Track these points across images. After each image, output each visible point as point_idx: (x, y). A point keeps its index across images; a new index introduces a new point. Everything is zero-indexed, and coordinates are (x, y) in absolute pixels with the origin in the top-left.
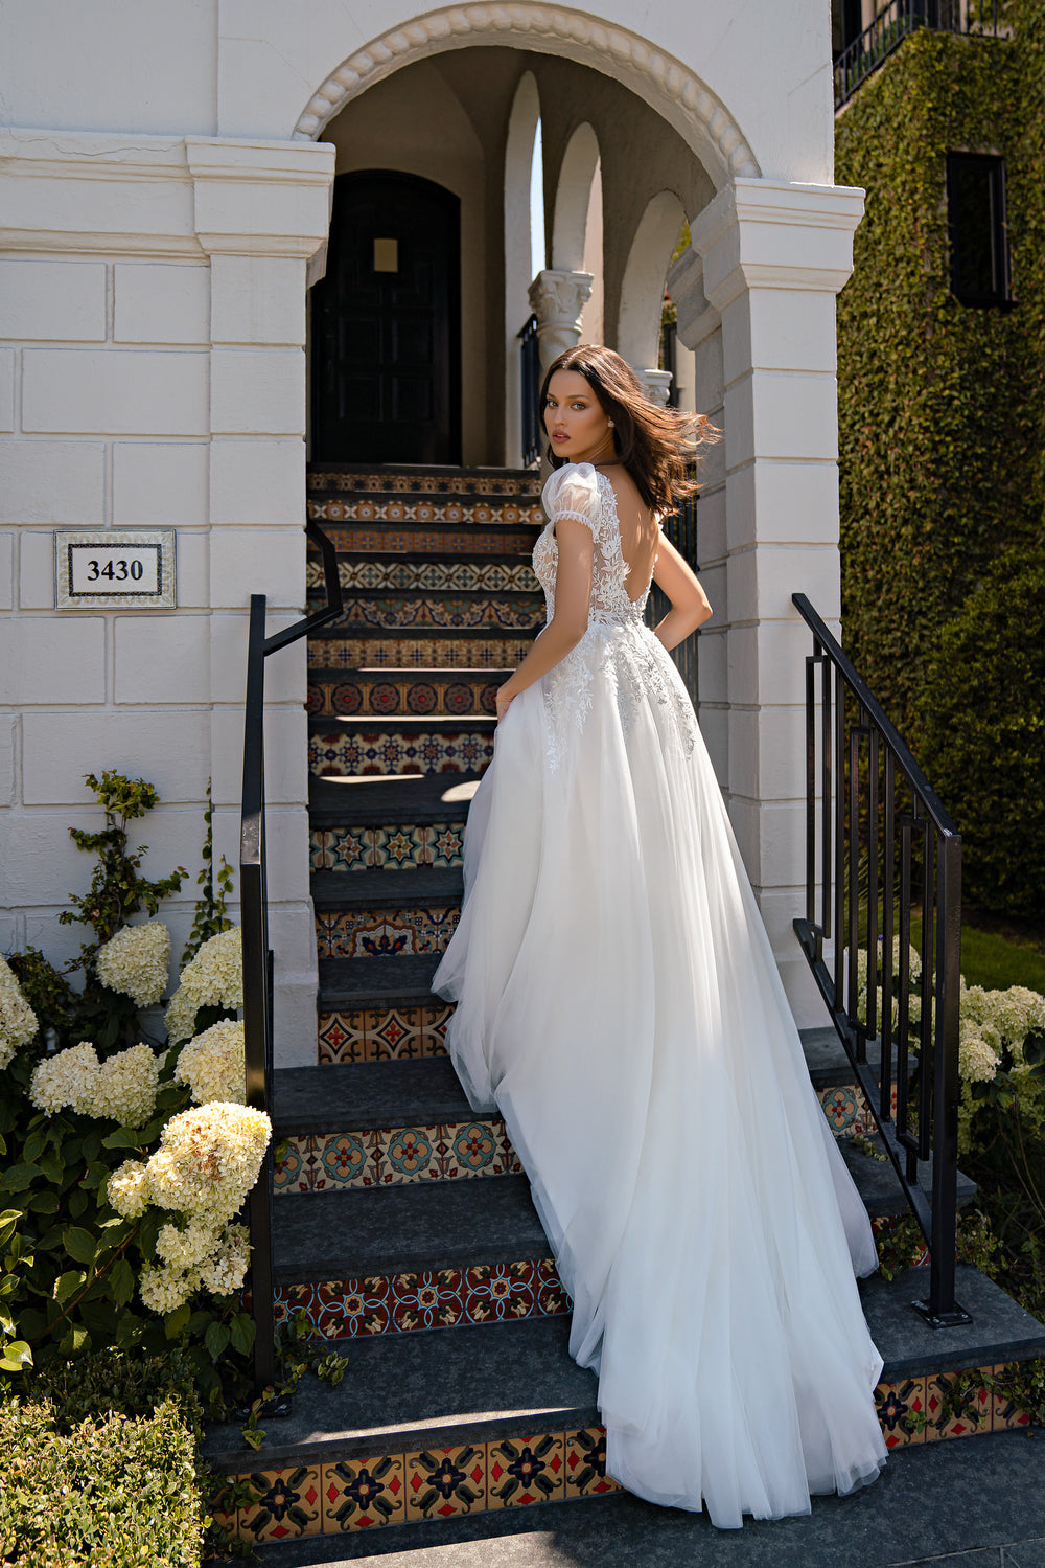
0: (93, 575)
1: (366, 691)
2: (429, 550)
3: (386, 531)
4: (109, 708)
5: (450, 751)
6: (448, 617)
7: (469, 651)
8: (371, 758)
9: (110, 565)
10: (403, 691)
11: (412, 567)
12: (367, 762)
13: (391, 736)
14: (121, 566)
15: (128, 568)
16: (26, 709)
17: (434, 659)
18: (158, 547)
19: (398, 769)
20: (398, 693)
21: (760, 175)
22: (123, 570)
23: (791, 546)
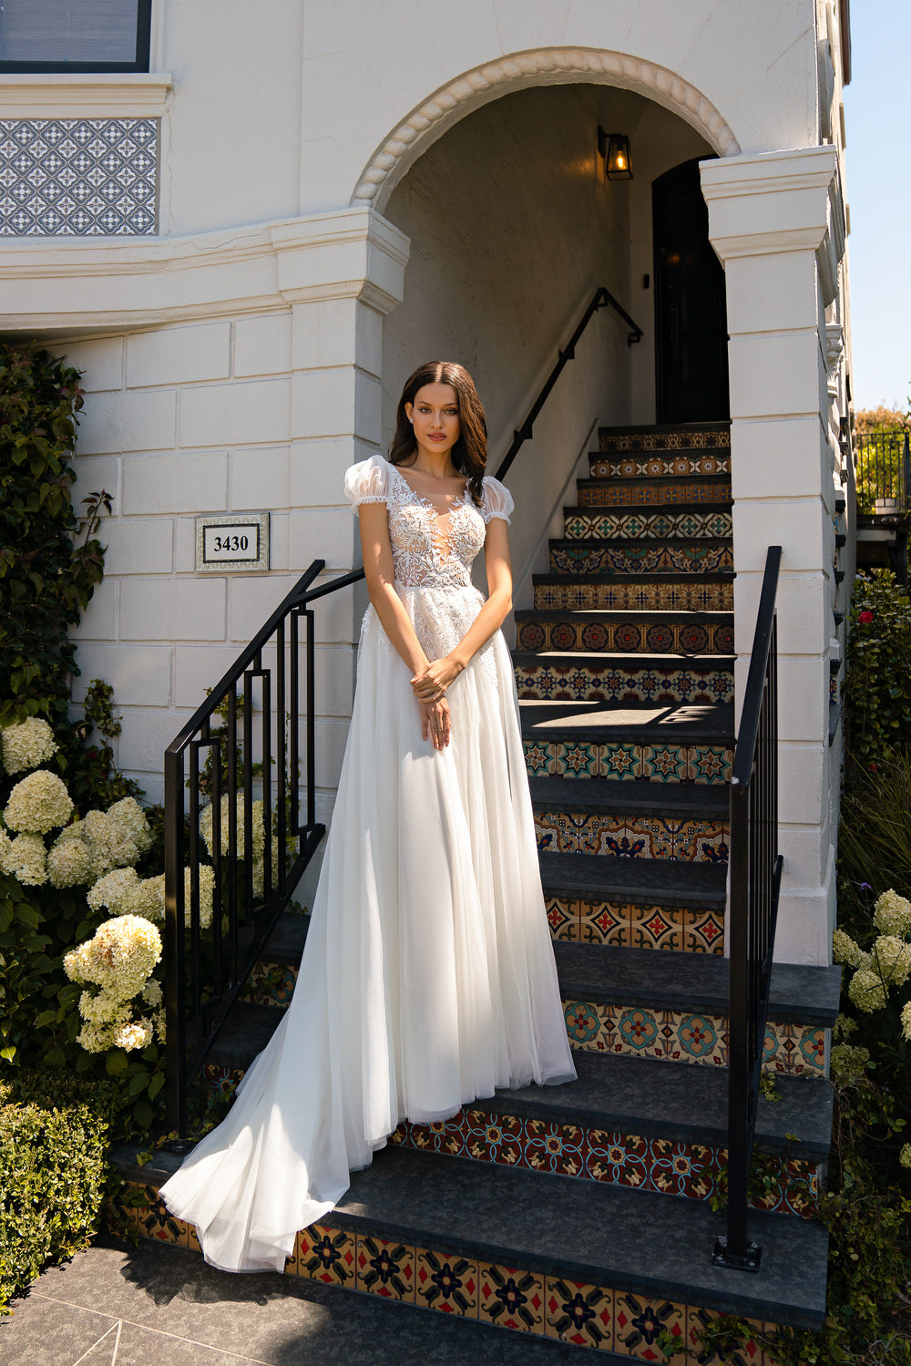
0: (218, 548)
1: (579, 630)
2: (700, 501)
3: (661, 485)
4: (228, 644)
5: (631, 683)
6: (687, 563)
7: (689, 594)
8: (563, 686)
9: (228, 539)
10: (611, 631)
11: (670, 517)
12: (559, 689)
13: (579, 669)
14: (235, 540)
15: (239, 542)
16: (180, 643)
17: (658, 601)
18: (258, 525)
19: (585, 696)
20: (606, 632)
21: (739, 151)
22: (236, 543)
23: (769, 500)
